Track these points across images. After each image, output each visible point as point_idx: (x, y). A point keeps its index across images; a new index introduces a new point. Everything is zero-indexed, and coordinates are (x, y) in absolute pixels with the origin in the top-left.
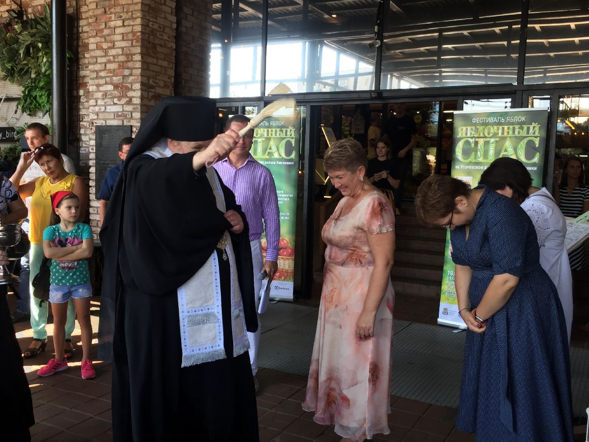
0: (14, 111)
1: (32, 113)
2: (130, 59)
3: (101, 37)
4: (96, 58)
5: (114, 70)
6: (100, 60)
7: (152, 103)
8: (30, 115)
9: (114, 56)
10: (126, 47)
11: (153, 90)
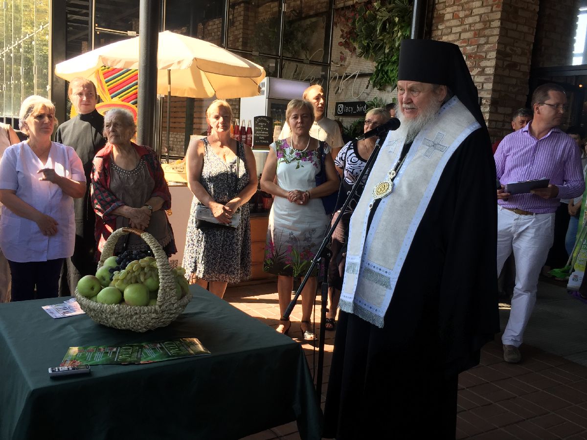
0: (366, 86)
1: (382, 88)
2: (488, 25)
3: (458, 5)
4: (451, 28)
5: (469, 39)
6: (454, 30)
7: (506, 73)
8: (379, 89)
9: (470, 25)
10: (484, 13)
11: (509, 59)
